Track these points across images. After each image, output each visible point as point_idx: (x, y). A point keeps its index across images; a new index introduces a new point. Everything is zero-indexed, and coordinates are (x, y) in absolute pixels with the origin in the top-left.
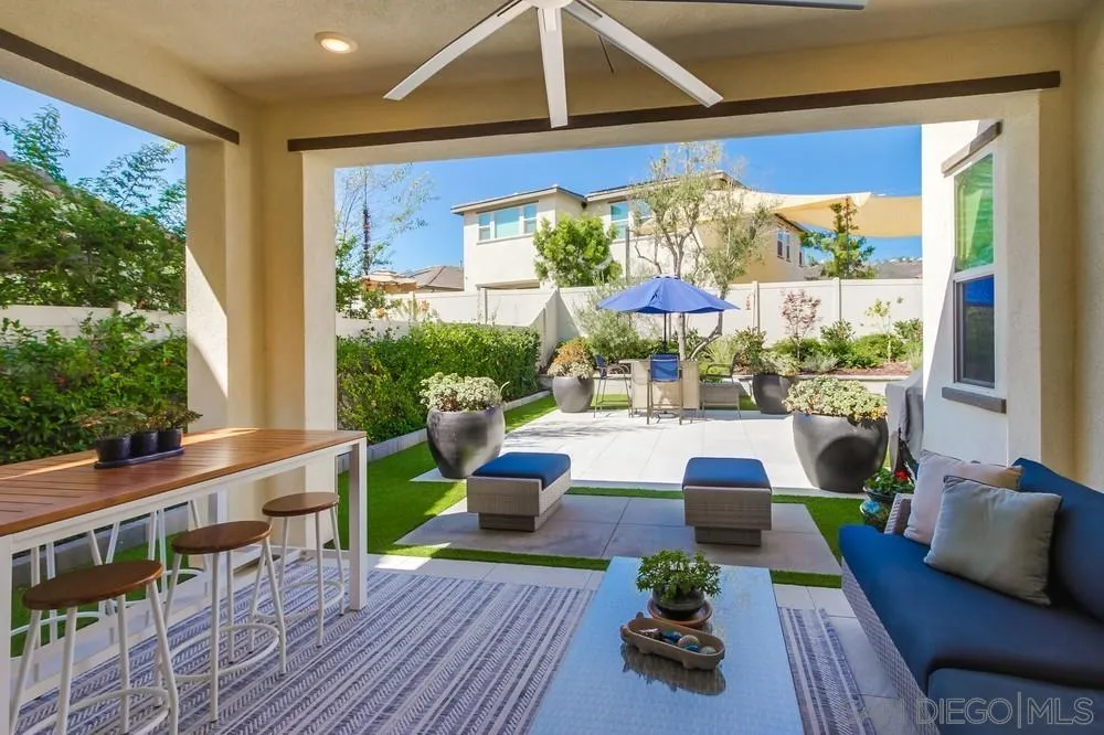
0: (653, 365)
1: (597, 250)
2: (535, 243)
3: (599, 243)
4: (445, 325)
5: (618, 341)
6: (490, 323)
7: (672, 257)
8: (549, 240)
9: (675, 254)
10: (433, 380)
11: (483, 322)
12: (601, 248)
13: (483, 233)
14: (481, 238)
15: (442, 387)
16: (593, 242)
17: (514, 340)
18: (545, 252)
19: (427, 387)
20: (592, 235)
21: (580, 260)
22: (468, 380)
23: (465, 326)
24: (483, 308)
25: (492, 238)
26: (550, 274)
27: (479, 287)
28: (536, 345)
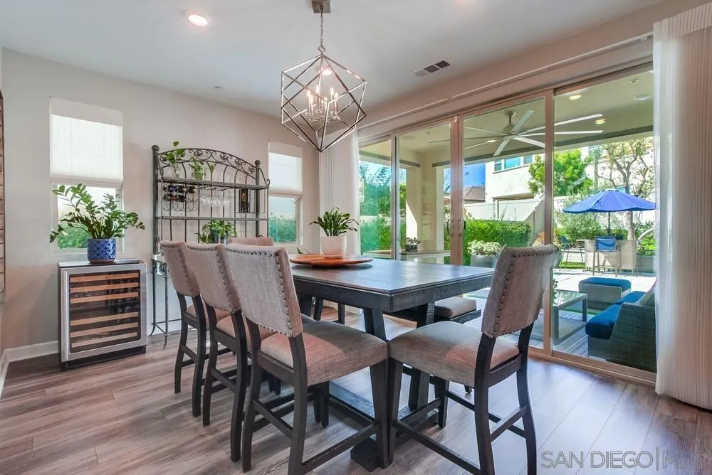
0: (598, 242)
1: (573, 172)
2: (529, 171)
3: (576, 168)
4: (477, 220)
5: (583, 229)
6: (500, 219)
7: (622, 176)
8: (539, 169)
9: (624, 174)
10: (473, 243)
11: (496, 219)
12: (577, 171)
13: (497, 168)
14: (496, 170)
15: (477, 245)
16: (571, 168)
17: (513, 229)
18: (536, 177)
19: (470, 246)
20: (570, 163)
21: (561, 179)
22: (488, 243)
23: (487, 221)
24: (496, 211)
25: (503, 169)
26: (539, 190)
27: (494, 199)
28: (527, 232)
